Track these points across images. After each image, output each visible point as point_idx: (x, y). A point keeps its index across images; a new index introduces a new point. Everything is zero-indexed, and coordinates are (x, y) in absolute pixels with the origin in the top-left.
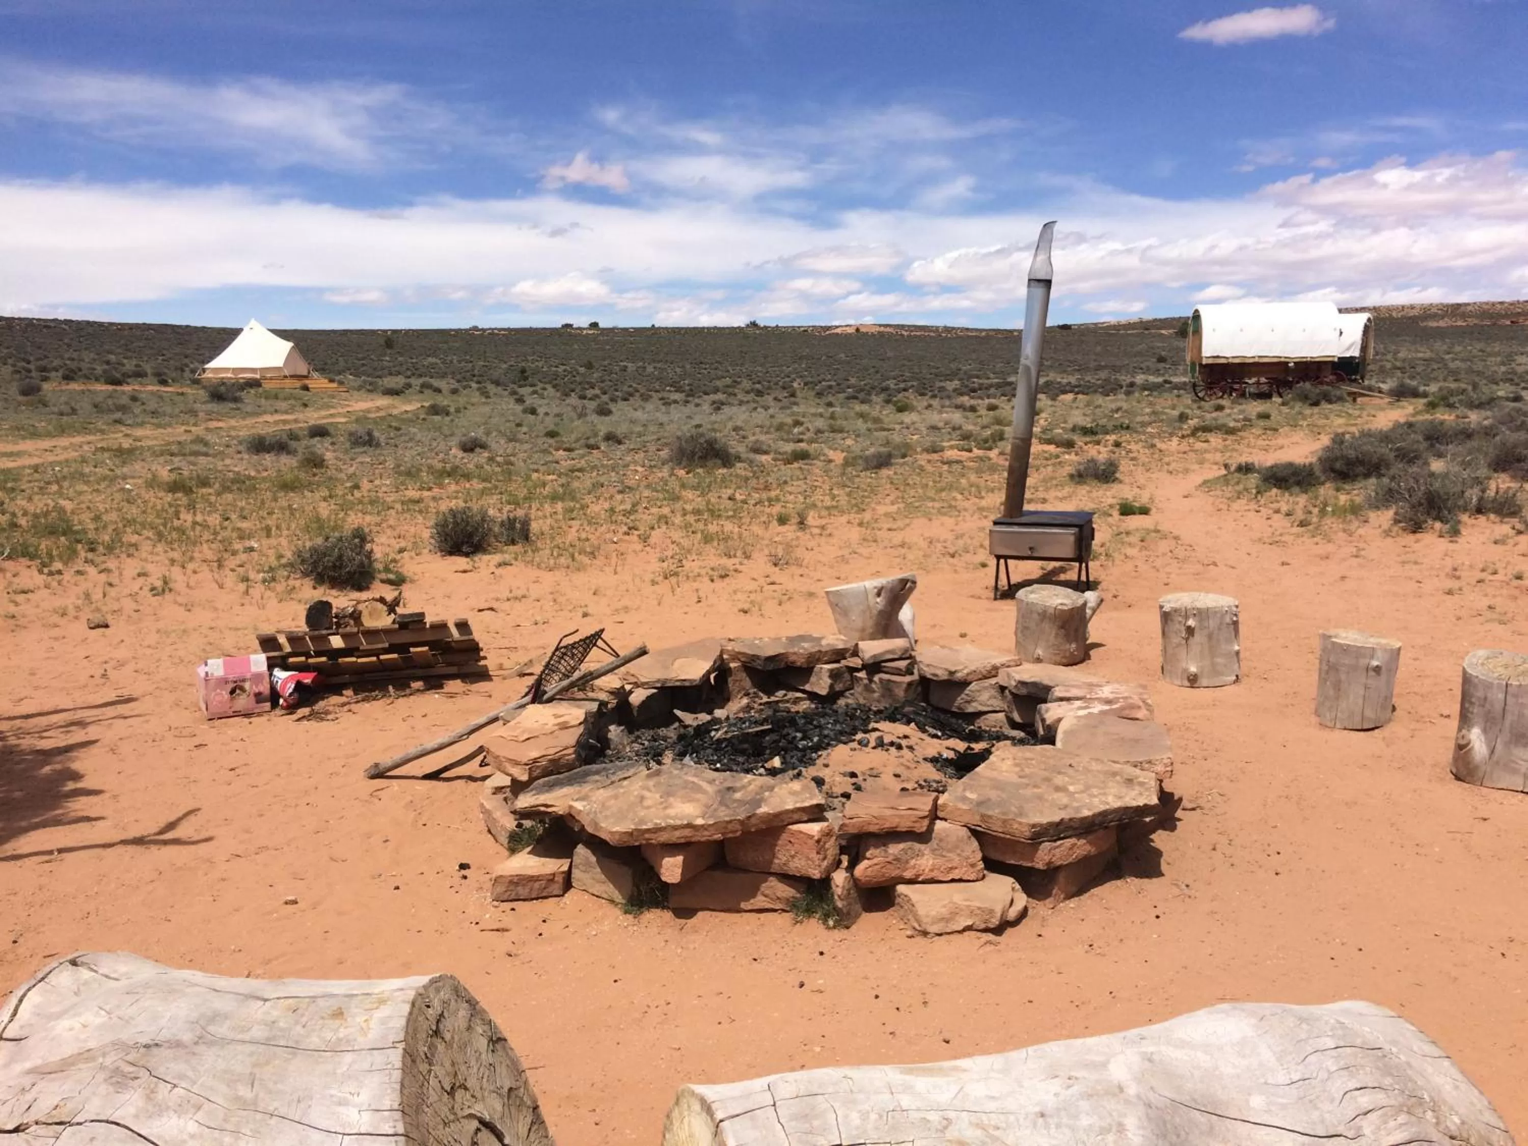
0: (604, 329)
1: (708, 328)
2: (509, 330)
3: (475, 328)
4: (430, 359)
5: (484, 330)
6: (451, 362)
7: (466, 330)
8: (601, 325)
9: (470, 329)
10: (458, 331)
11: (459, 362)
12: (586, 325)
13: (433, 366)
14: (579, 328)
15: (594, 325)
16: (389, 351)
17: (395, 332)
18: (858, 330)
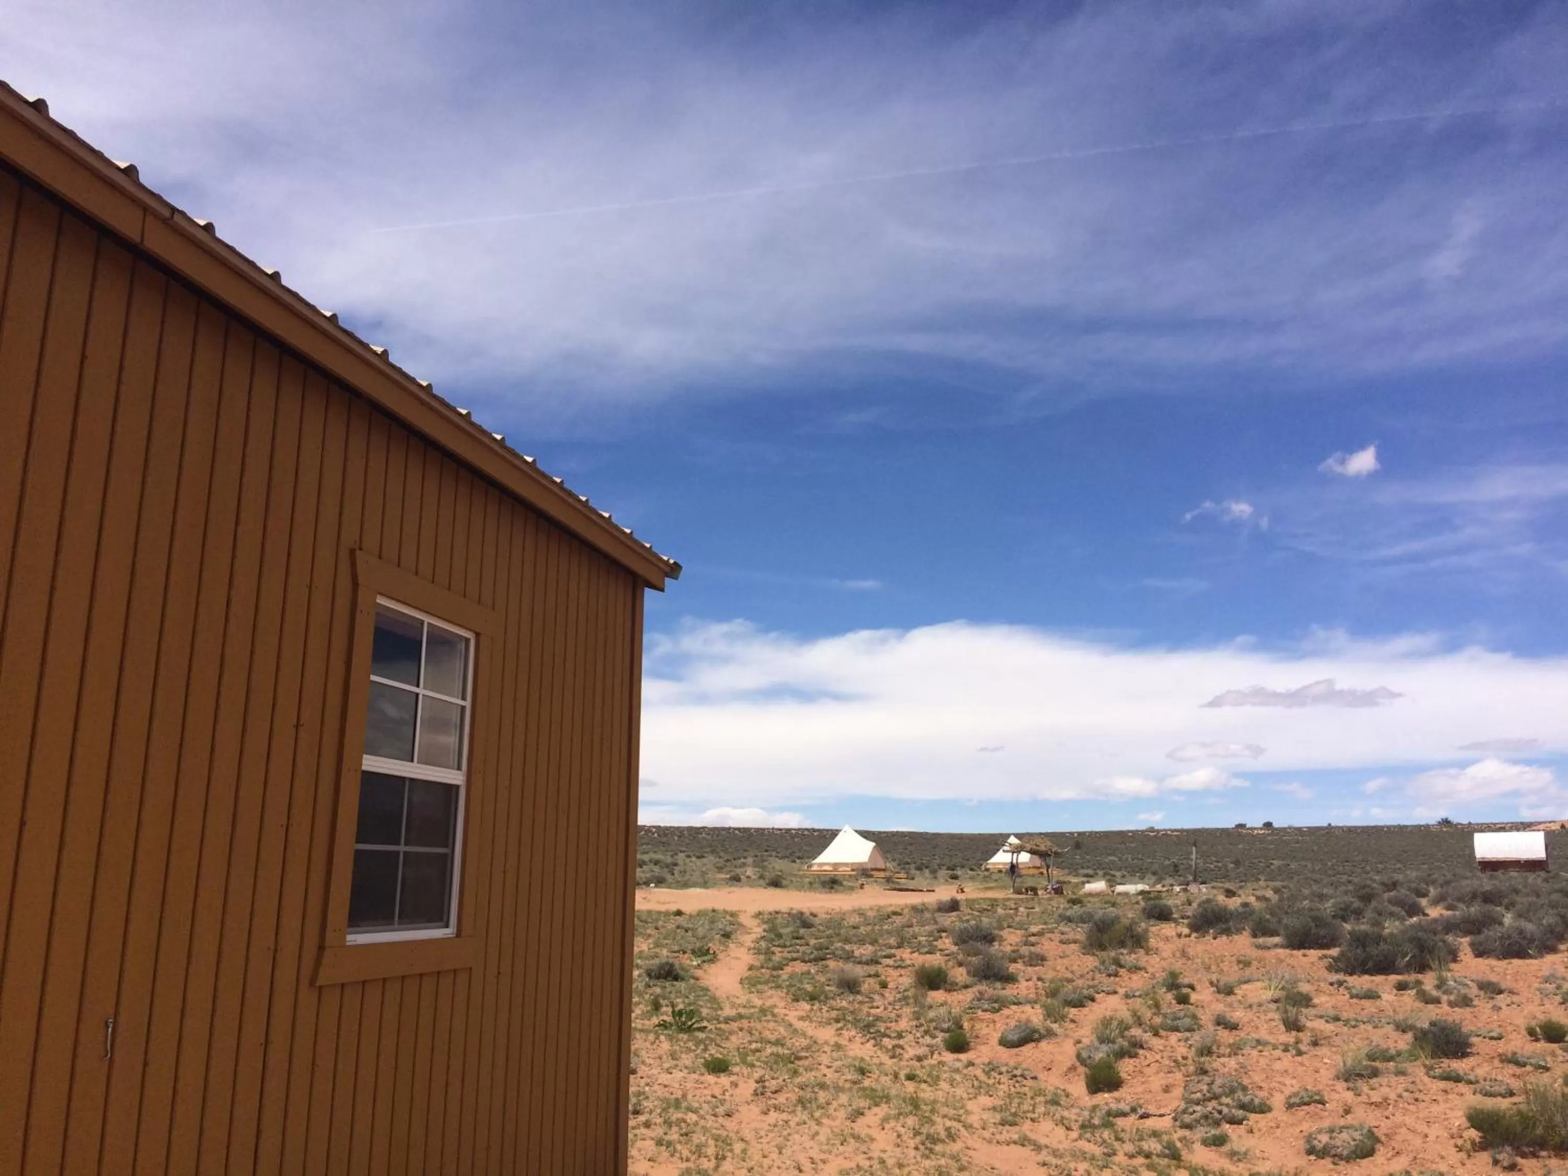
0: (1277, 829)
1: (1388, 827)
2: (1182, 831)
3: (1152, 830)
4: (1110, 858)
5: (1158, 831)
6: (1127, 859)
7: (1143, 831)
8: (1276, 825)
9: (1146, 831)
10: (1135, 832)
11: (1133, 860)
12: (1260, 825)
13: (1113, 862)
14: (1252, 829)
15: (1268, 825)
16: (1079, 851)
17: (1080, 834)
18: (1563, 826)
